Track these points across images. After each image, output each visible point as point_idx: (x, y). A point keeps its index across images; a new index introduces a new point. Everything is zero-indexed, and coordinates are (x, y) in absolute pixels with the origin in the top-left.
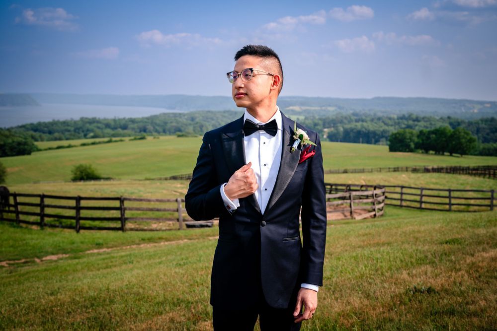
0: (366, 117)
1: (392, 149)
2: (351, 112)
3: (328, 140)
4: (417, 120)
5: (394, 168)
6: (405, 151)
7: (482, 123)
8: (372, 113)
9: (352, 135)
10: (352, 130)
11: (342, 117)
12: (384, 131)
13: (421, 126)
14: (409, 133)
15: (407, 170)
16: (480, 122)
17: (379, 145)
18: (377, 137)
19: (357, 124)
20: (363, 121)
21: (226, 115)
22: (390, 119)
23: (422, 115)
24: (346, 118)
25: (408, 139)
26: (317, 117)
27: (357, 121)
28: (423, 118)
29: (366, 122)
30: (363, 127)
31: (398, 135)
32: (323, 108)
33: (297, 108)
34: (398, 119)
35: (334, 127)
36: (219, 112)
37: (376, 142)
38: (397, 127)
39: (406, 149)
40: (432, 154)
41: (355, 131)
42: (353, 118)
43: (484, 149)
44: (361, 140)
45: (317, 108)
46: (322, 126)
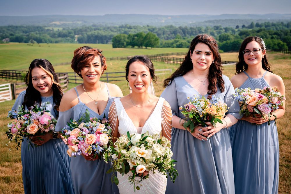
0: (101, 27)
1: (114, 46)
2: (92, 24)
3: (77, 42)
4: (130, 28)
5: (111, 58)
6: (121, 47)
7: (166, 29)
8: (104, 24)
9: (92, 38)
10: (92, 35)
11: (86, 27)
12: (111, 36)
13: (132, 32)
14: (123, 36)
15: (118, 59)
16: (165, 28)
17: (108, 44)
18: (107, 39)
19: (95, 31)
20: (98, 30)
21: (10, 28)
22: (115, 28)
23: (133, 25)
24: (88, 28)
25: (123, 40)
26: (71, 28)
27: (95, 30)
28: (134, 27)
29: (100, 30)
30: (98, 33)
31: (117, 38)
32: (74, 22)
33: (58, 23)
34: (119, 27)
35: (81, 34)
36: (5, 27)
37: (107, 42)
38: (119, 32)
39: (122, 46)
40: (136, 48)
41: (94, 36)
42: (93, 28)
43: (166, 43)
44: (97, 41)
45: (71, 23)
46: (73, 34)
